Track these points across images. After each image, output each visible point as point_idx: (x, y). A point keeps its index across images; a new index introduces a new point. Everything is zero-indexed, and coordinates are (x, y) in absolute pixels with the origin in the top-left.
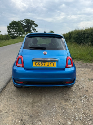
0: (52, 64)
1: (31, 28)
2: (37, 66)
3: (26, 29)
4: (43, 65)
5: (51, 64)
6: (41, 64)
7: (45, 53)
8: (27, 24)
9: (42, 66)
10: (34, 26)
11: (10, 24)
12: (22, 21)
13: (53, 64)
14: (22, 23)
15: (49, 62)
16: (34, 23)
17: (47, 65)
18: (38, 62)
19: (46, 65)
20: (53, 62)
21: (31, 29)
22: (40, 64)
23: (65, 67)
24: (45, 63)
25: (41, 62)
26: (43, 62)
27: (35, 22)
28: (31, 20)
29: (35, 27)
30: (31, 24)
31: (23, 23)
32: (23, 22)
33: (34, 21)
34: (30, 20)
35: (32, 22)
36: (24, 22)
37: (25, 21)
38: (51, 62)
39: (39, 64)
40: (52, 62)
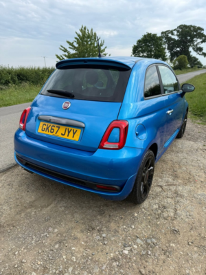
0: (71, 133)
1: (190, 46)
2: (44, 132)
3: (178, 49)
4: (54, 133)
5: (69, 132)
6: (52, 129)
7: (67, 105)
8: (182, 38)
9: (51, 134)
10: (199, 40)
11: (139, 41)
12: (172, 32)
13: (74, 133)
14: (170, 35)
15: (67, 128)
16: (200, 33)
17: (62, 134)
18: (47, 124)
19: (60, 133)
20: (75, 129)
21: (191, 49)
22: (50, 129)
23: (97, 147)
24: (59, 128)
25: (52, 125)
26: (56, 125)
27: (203, 30)
28: (194, 27)
29: (202, 42)
30: (193, 37)
31: (173, 37)
32: (173, 34)
33: (201, 27)
34: (189, 27)
35: (196, 31)
36: (175, 33)
37: (178, 32)
38: (70, 128)
39: (48, 128)
40: (73, 129)
